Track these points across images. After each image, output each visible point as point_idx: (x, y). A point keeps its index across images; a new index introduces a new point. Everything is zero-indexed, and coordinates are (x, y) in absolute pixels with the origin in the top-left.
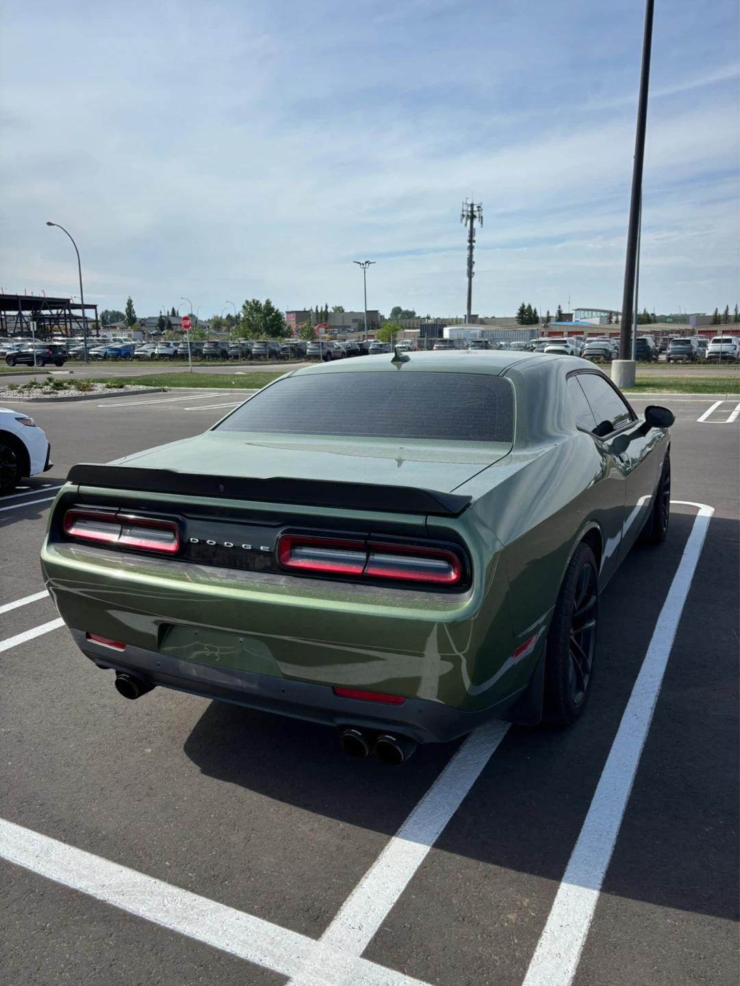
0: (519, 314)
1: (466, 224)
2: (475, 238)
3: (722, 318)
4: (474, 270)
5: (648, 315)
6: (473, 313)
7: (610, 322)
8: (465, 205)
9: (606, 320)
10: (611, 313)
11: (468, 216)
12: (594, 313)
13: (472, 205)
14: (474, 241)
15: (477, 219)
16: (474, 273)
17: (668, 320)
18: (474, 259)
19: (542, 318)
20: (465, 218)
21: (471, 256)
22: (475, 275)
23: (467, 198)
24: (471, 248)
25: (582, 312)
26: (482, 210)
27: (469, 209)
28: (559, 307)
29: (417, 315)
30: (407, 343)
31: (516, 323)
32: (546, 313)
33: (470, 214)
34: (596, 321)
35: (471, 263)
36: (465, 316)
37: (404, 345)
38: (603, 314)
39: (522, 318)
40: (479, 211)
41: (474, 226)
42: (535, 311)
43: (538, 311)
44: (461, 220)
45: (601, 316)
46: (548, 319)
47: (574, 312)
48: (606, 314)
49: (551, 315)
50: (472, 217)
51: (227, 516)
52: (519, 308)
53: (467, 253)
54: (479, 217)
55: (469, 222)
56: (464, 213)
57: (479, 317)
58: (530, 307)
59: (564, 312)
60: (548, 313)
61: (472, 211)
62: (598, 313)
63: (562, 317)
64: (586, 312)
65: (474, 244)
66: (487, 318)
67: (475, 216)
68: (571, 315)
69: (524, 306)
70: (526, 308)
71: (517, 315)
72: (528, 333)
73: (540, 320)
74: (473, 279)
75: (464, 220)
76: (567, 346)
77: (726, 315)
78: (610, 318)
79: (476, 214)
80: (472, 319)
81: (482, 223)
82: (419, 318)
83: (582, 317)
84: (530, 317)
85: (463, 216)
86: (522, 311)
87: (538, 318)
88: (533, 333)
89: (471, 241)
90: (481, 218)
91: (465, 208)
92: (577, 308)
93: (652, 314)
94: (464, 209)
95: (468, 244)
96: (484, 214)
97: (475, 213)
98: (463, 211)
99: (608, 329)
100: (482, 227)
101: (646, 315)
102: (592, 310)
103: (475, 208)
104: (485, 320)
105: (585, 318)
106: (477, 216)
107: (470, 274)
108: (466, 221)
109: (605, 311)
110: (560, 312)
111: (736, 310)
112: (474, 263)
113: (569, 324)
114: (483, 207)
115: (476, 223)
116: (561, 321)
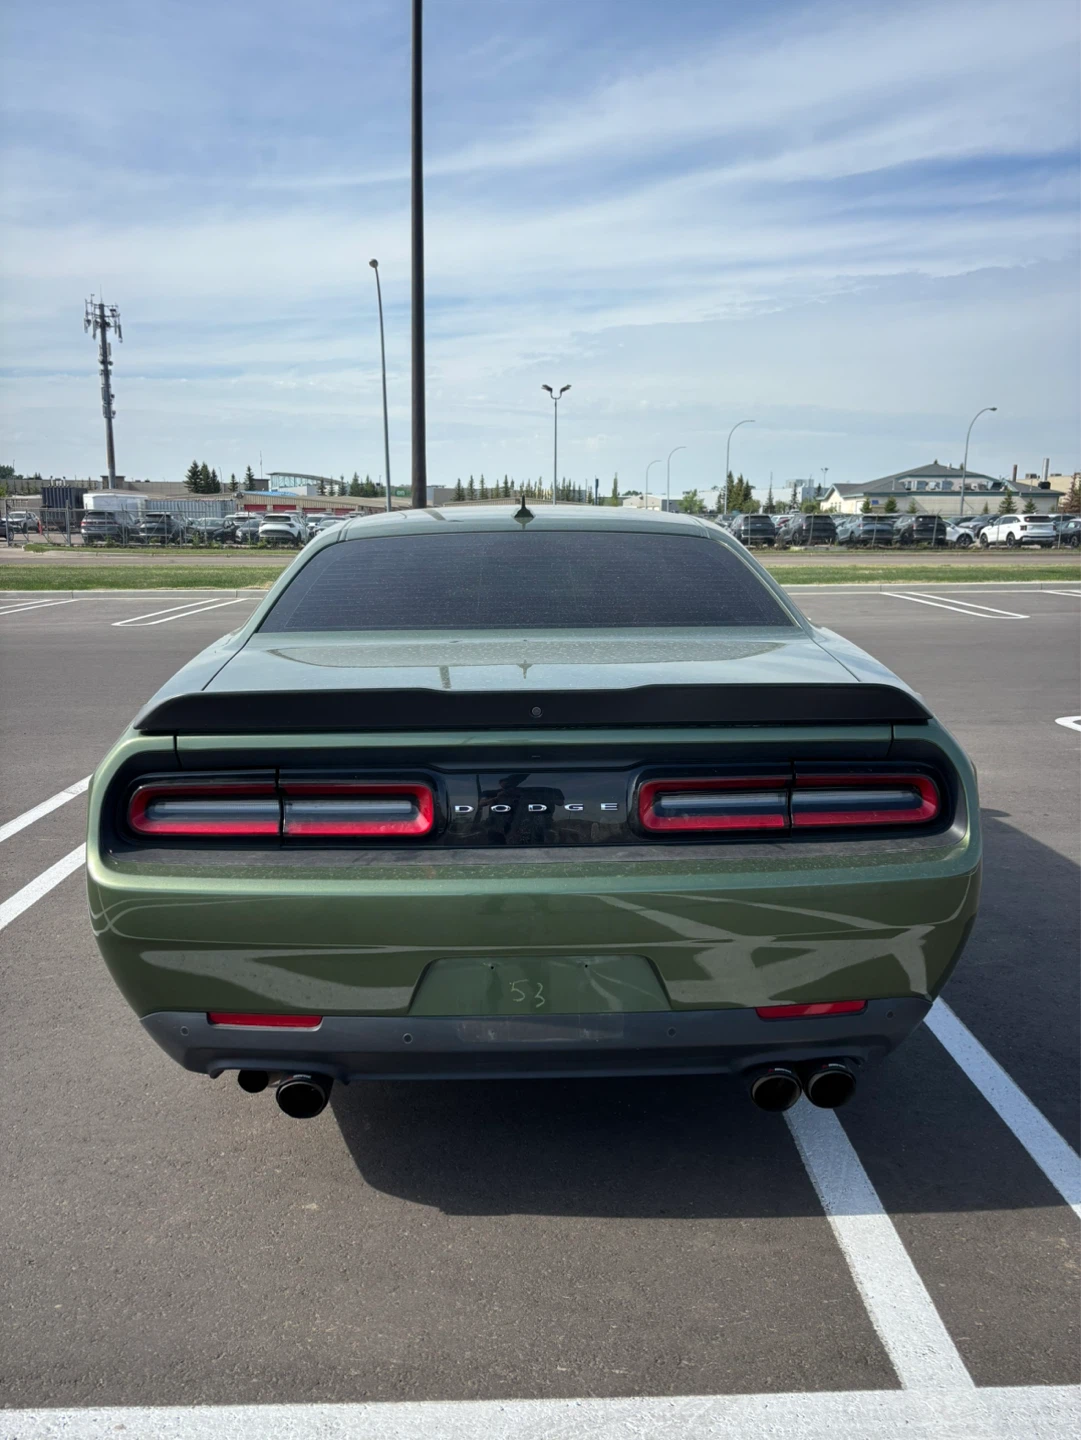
0: (190, 478)
1: (94, 336)
2: (111, 358)
3: (466, 492)
4: (114, 407)
5: (373, 486)
6: (118, 474)
7: (323, 493)
8: (89, 305)
9: (316, 489)
10: (322, 480)
11: (96, 322)
12: (298, 480)
13: (102, 307)
14: (111, 363)
15: (113, 329)
16: (114, 413)
17: (399, 493)
18: (113, 391)
19: (225, 484)
20: (92, 325)
21: (107, 387)
22: (116, 415)
23: (92, 295)
24: (106, 373)
25: (281, 478)
26: (119, 315)
27: (98, 312)
28: (249, 469)
29: (16, 473)
30: (21, 516)
31: (186, 490)
32: (230, 478)
33: (99, 320)
34: (302, 491)
35: (108, 398)
36: (105, 478)
37: (16, 520)
38: (310, 482)
39: (195, 484)
40: (113, 316)
41: (108, 340)
42: (214, 473)
43: (217, 473)
44: (86, 328)
45: (308, 485)
46: (234, 486)
47: (269, 477)
48: (315, 482)
49: (237, 480)
50: (104, 326)
51: (535, 760)
52: (190, 468)
53: (100, 380)
54: (115, 326)
55: (99, 331)
56: (90, 317)
57: (126, 480)
58: (205, 467)
59: (257, 476)
60: (233, 477)
61: (102, 316)
62: (304, 480)
63: (253, 484)
64: (287, 478)
65: (110, 367)
66: (139, 481)
67: (108, 325)
68: (267, 481)
69: (196, 466)
70: (200, 468)
71: (186, 479)
72: (218, 505)
73: (222, 487)
74: (113, 421)
75: (91, 328)
76: (291, 525)
77: (472, 490)
78: (322, 488)
79: (110, 320)
80: (116, 482)
81: (120, 336)
82: (20, 477)
83: (282, 485)
84: (207, 483)
85: (89, 321)
86: (195, 473)
87: (218, 483)
88: (225, 505)
89: (105, 362)
90: (118, 328)
91: (90, 309)
92: (272, 472)
93: (378, 484)
94: (89, 311)
95: (101, 367)
96: (122, 321)
97: (107, 320)
98: (87, 313)
99: (329, 502)
100: (121, 342)
101: (369, 484)
102: (296, 476)
103: (107, 312)
104: (137, 485)
105: (285, 486)
106: (112, 324)
107: (109, 414)
108: (95, 331)
109: (313, 478)
110: (250, 477)
111: (482, 482)
112: (113, 396)
113: (265, 493)
114: (119, 311)
115: (111, 334)
116: (254, 490)
